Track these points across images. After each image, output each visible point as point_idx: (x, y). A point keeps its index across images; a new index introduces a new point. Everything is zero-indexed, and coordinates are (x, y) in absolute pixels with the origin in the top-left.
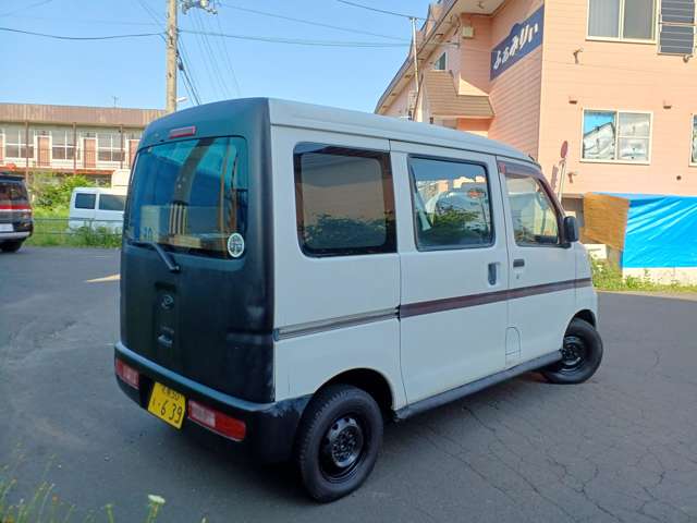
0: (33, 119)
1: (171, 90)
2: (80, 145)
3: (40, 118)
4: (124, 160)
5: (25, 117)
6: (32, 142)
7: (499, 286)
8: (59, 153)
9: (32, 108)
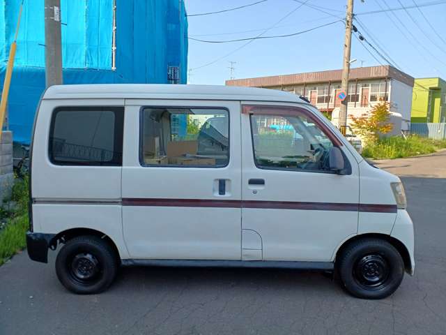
0: (308, 81)
1: (346, 55)
2: (333, 94)
3: (311, 80)
4: (357, 100)
5: (305, 81)
6: (307, 95)
7: (227, 196)
8: (321, 100)
9: (308, 75)
